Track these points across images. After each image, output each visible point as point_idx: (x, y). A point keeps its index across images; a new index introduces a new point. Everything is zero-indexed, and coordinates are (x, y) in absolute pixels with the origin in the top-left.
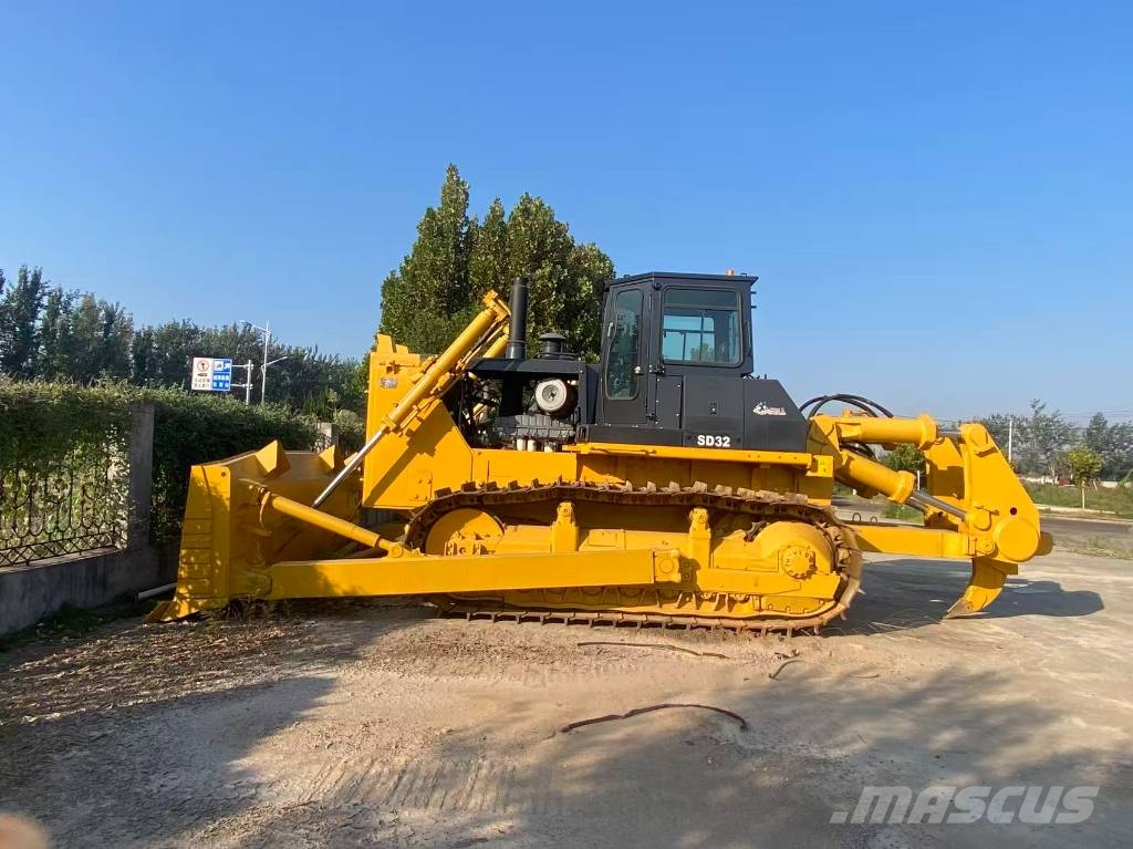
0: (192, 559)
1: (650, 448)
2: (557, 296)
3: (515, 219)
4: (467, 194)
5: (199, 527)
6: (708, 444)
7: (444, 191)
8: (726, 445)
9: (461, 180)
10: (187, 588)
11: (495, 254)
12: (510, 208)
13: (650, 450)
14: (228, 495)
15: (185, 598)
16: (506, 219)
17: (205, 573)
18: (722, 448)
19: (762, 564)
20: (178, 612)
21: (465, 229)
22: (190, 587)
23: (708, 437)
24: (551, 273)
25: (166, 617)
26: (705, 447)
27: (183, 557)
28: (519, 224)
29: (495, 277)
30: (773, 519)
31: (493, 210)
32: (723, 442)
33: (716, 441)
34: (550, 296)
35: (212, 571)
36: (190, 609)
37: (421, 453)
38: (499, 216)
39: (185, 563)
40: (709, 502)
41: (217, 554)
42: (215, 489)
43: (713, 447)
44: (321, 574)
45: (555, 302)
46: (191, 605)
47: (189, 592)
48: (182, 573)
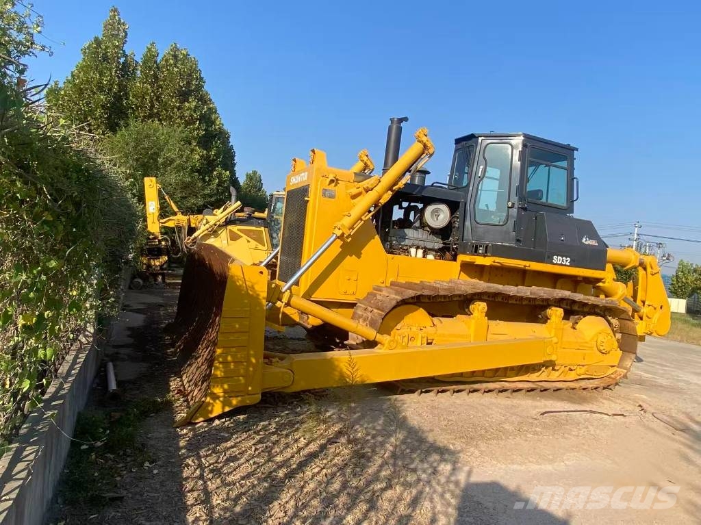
0: (229, 358)
1: (527, 263)
2: (199, 124)
3: (167, 61)
4: (126, 34)
5: (237, 326)
6: (559, 262)
7: (105, 27)
8: (568, 264)
9: (122, 21)
10: (222, 387)
11: (152, 84)
12: (163, 51)
13: (528, 265)
14: (265, 295)
15: (218, 397)
16: (159, 59)
17: (242, 371)
18: (565, 265)
19: (586, 345)
20: (211, 412)
21: (122, 60)
22: (226, 386)
23: (559, 257)
24: (196, 107)
25: (197, 419)
26: (557, 264)
27: (220, 356)
28: (171, 65)
29: (151, 102)
30: (589, 314)
31: (149, 50)
32: (566, 261)
33: (563, 261)
34: (194, 123)
35: (247, 370)
36: (223, 408)
37: (351, 256)
38: (154, 56)
39: (220, 363)
40: (559, 302)
41: (252, 352)
42: (253, 287)
43: (560, 264)
44: (338, 366)
45: (198, 129)
46: (224, 404)
47: (225, 391)
48: (218, 373)
